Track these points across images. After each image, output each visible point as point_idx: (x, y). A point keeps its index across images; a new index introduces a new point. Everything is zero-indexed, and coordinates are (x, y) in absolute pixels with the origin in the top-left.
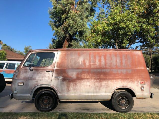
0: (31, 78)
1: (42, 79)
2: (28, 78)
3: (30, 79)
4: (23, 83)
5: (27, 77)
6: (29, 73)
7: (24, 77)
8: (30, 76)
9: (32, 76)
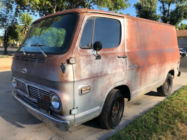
0: (101, 73)
1: (116, 72)
2: (97, 74)
3: (99, 75)
4: (89, 88)
5: (95, 72)
6: (96, 65)
7: (89, 75)
8: (98, 69)
9: (102, 68)
